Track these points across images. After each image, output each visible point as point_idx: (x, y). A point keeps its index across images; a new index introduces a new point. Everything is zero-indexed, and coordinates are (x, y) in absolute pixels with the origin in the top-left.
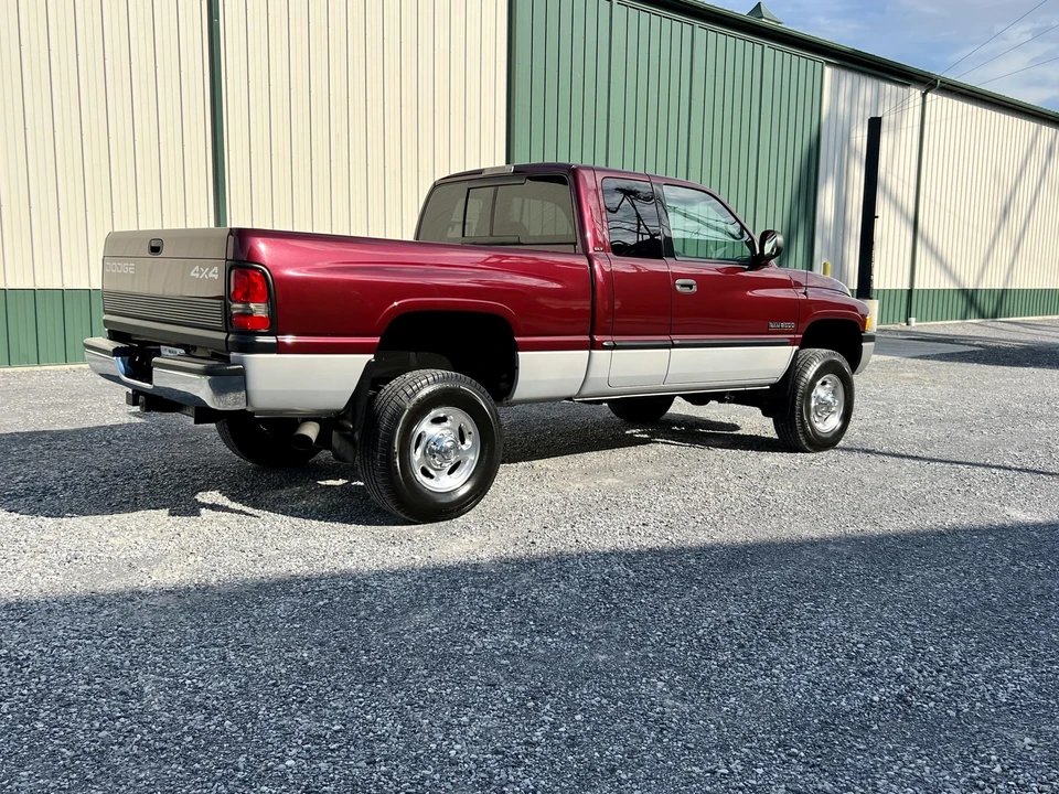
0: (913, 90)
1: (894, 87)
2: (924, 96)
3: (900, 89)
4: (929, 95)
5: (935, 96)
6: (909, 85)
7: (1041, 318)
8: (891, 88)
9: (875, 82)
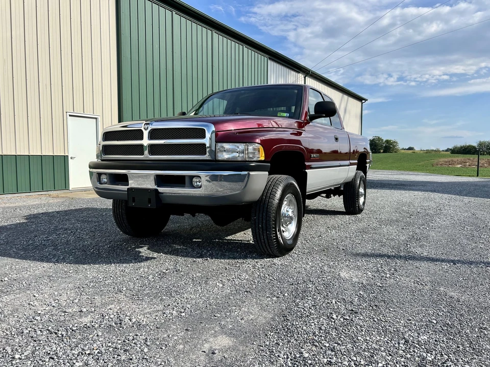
0: (301, 75)
2: (305, 78)
3: (296, 74)
4: (307, 78)
5: (309, 79)
6: (299, 72)
8: (293, 73)
9: (287, 70)
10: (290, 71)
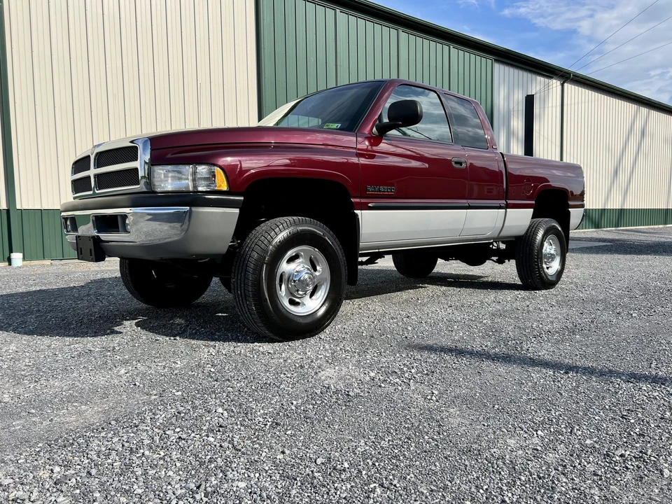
0: (554, 81)
1: (542, 79)
2: (562, 85)
3: (546, 80)
4: (566, 84)
5: (570, 85)
6: (552, 78)
7: (647, 227)
8: (540, 79)
9: (530, 75)
10: (534, 76)
